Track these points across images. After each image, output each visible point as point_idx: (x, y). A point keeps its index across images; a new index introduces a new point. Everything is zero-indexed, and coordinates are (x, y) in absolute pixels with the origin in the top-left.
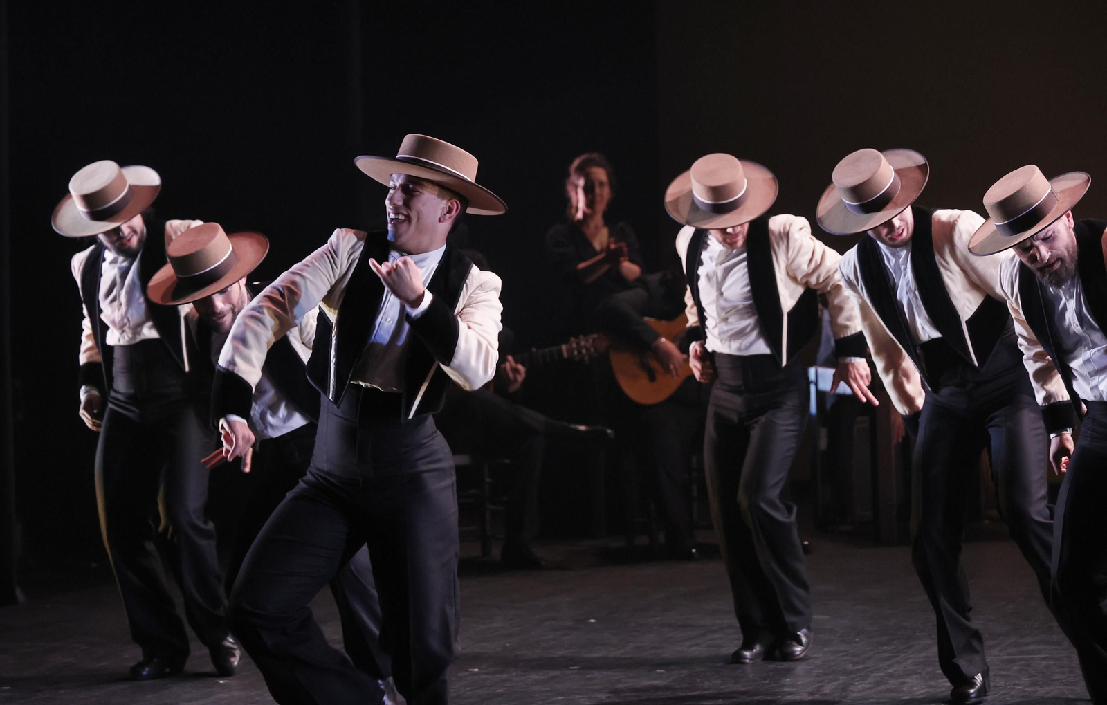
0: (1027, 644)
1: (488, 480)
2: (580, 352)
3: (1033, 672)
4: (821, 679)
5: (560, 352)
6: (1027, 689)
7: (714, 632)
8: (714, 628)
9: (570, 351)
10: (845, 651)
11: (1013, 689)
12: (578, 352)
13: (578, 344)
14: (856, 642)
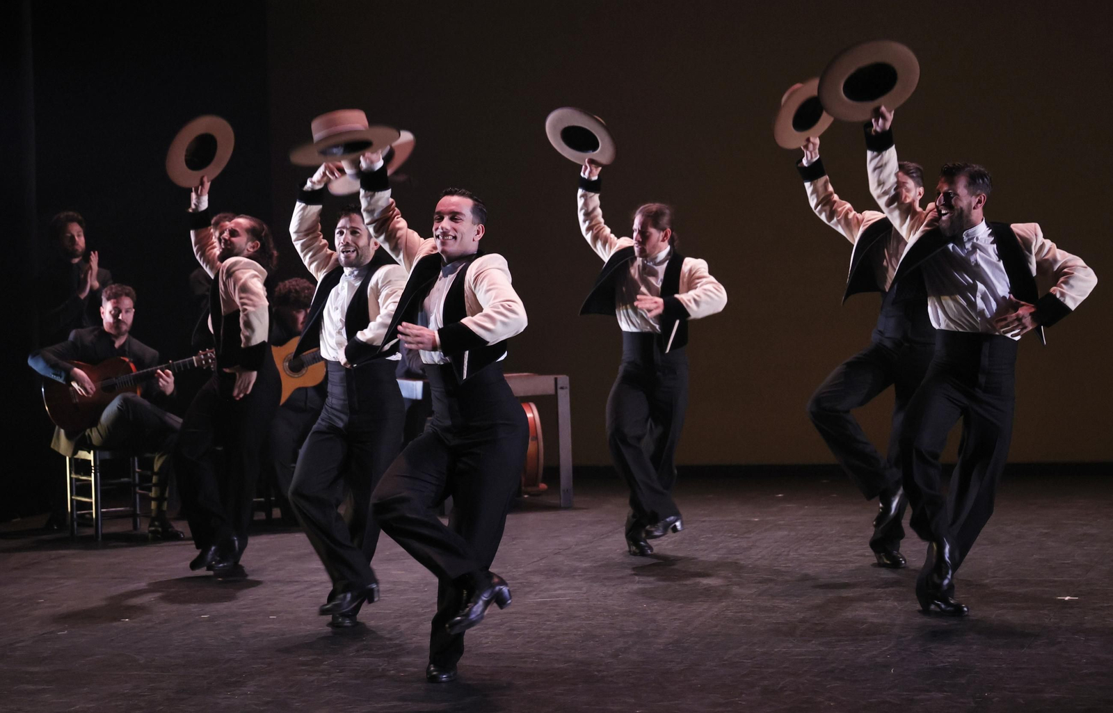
0: (555, 590)
1: (137, 470)
2: (207, 362)
3: (560, 611)
4: (398, 620)
5: (192, 363)
6: (556, 624)
7: (315, 585)
8: (315, 583)
9: (199, 361)
10: (416, 598)
11: (545, 624)
12: (206, 362)
13: (205, 355)
14: (426, 591)
